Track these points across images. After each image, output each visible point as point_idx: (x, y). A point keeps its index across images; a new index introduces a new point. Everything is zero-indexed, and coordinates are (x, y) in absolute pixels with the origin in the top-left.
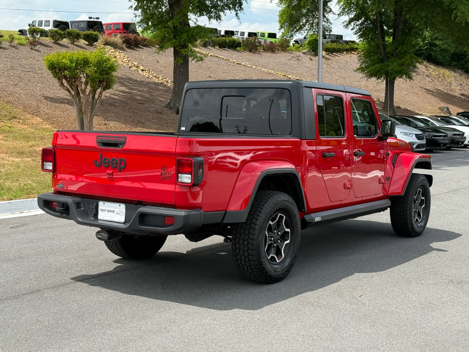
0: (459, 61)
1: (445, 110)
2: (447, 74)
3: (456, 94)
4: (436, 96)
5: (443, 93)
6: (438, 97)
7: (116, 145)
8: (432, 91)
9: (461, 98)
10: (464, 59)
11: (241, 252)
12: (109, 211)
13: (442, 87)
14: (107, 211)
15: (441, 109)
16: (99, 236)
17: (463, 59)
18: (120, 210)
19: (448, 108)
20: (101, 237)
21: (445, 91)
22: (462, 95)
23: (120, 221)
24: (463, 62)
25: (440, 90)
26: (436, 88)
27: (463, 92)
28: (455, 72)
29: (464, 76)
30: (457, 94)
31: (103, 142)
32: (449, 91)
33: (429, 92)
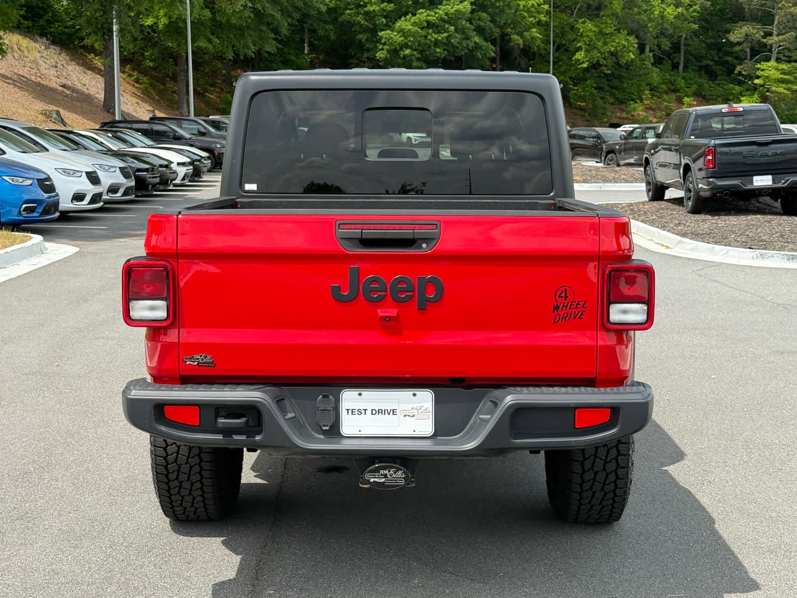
0: (36, 19)
1: (54, 115)
2: (25, 45)
3: (53, 85)
4: (22, 88)
5: (30, 82)
6: (27, 91)
7: (410, 242)
8: (10, 79)
9: (63, 92)
10: (43, 16)
11: (599, 464)
12: (374, 412)
13: (26, 71)
14: (368, 412)
15: (45, 114)
16: (377, 480)
17: (41, 17)
18: (415, 406)
19: (58, 113)
20: (383, 480)
21: (33, 78)
22: (64, 86)
23: (418, 433)
24: (42, 22)
25: (23, 76)
26: (16, 71)
27: (64, 81)
28: (36, 41)
29: (54, 49)
30: (54, 83)
31: (364, 237)
32: (39, 79)
33: (6, 79)
